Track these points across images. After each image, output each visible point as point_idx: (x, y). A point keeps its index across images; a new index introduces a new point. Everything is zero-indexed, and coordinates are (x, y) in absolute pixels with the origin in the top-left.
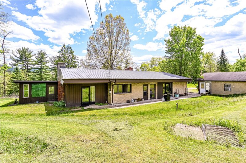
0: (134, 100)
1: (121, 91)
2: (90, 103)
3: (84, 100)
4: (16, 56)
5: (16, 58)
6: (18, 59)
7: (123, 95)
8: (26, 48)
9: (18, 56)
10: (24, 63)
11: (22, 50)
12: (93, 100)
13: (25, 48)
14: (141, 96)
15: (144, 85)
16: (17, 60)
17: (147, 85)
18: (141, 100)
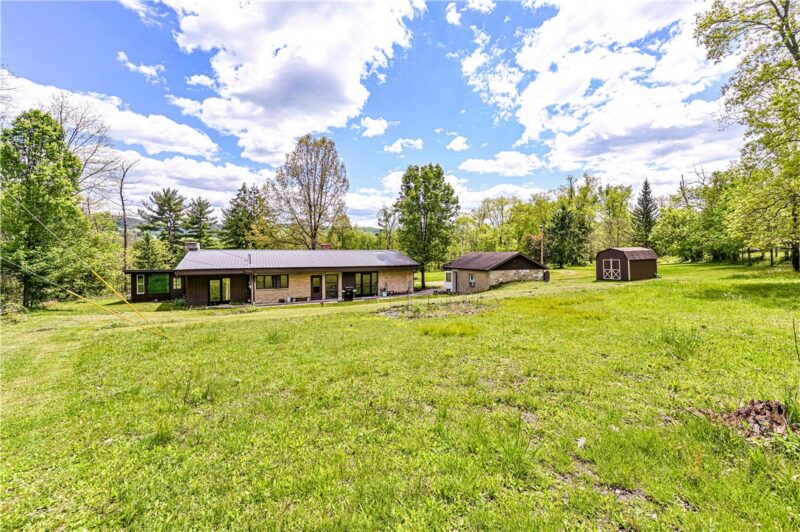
0: (292, 300)
1: (271, 284)
2: (222, 301)
3: (212, 297)
4: (150, 209)
5: (149, 213)
6: (155, 215)
7: (271, 292)
8: (172, 190)
9: (155, 207)
10: (167, 222)
11: (163, 194)
12: (227, 296)
13: (169, 190)
14: (308, 293)
15: (312, 277)
16: (152, 217)
17: (321, 277)
18: (305, 299)
